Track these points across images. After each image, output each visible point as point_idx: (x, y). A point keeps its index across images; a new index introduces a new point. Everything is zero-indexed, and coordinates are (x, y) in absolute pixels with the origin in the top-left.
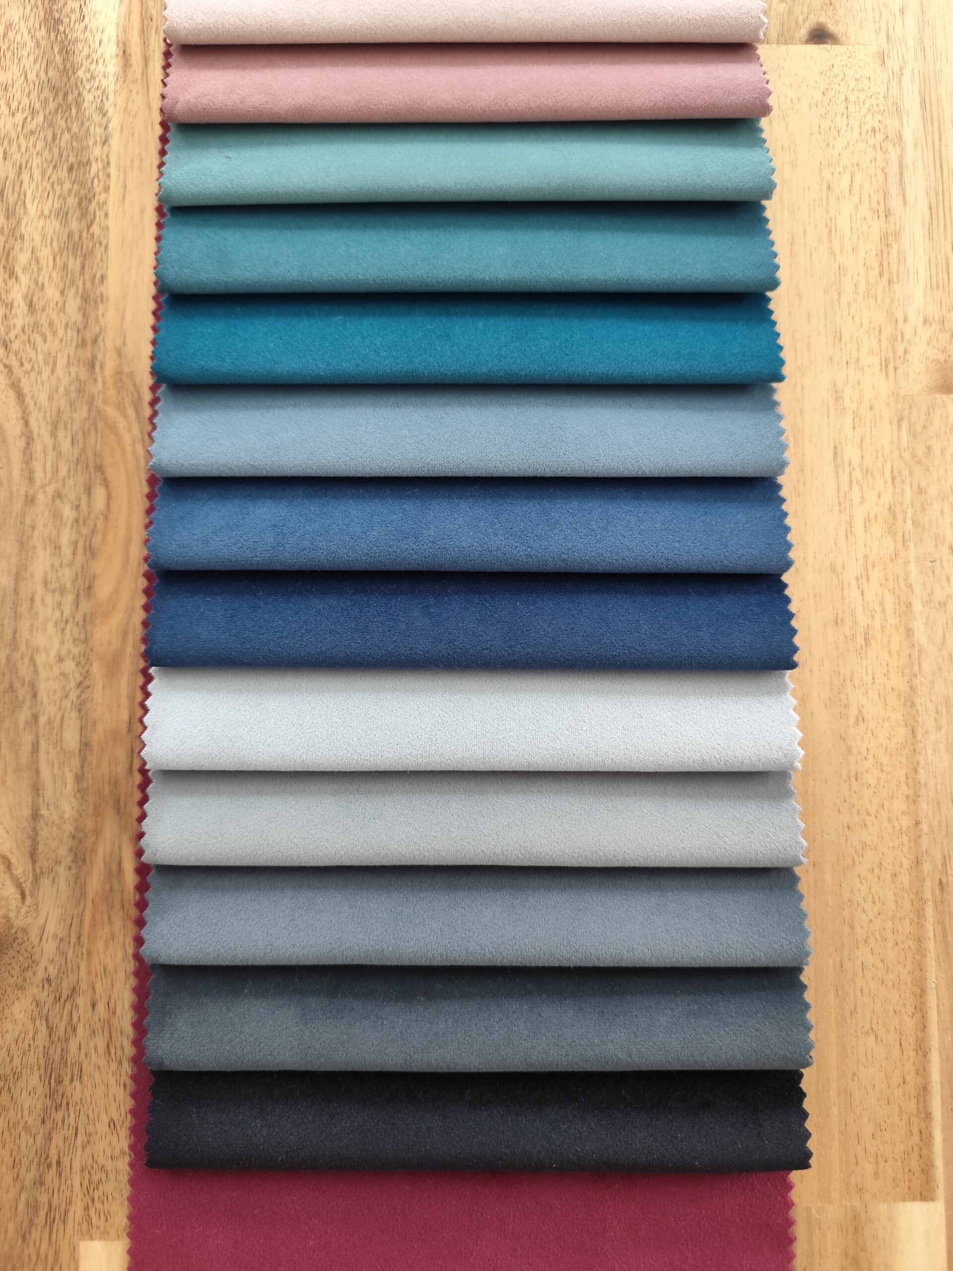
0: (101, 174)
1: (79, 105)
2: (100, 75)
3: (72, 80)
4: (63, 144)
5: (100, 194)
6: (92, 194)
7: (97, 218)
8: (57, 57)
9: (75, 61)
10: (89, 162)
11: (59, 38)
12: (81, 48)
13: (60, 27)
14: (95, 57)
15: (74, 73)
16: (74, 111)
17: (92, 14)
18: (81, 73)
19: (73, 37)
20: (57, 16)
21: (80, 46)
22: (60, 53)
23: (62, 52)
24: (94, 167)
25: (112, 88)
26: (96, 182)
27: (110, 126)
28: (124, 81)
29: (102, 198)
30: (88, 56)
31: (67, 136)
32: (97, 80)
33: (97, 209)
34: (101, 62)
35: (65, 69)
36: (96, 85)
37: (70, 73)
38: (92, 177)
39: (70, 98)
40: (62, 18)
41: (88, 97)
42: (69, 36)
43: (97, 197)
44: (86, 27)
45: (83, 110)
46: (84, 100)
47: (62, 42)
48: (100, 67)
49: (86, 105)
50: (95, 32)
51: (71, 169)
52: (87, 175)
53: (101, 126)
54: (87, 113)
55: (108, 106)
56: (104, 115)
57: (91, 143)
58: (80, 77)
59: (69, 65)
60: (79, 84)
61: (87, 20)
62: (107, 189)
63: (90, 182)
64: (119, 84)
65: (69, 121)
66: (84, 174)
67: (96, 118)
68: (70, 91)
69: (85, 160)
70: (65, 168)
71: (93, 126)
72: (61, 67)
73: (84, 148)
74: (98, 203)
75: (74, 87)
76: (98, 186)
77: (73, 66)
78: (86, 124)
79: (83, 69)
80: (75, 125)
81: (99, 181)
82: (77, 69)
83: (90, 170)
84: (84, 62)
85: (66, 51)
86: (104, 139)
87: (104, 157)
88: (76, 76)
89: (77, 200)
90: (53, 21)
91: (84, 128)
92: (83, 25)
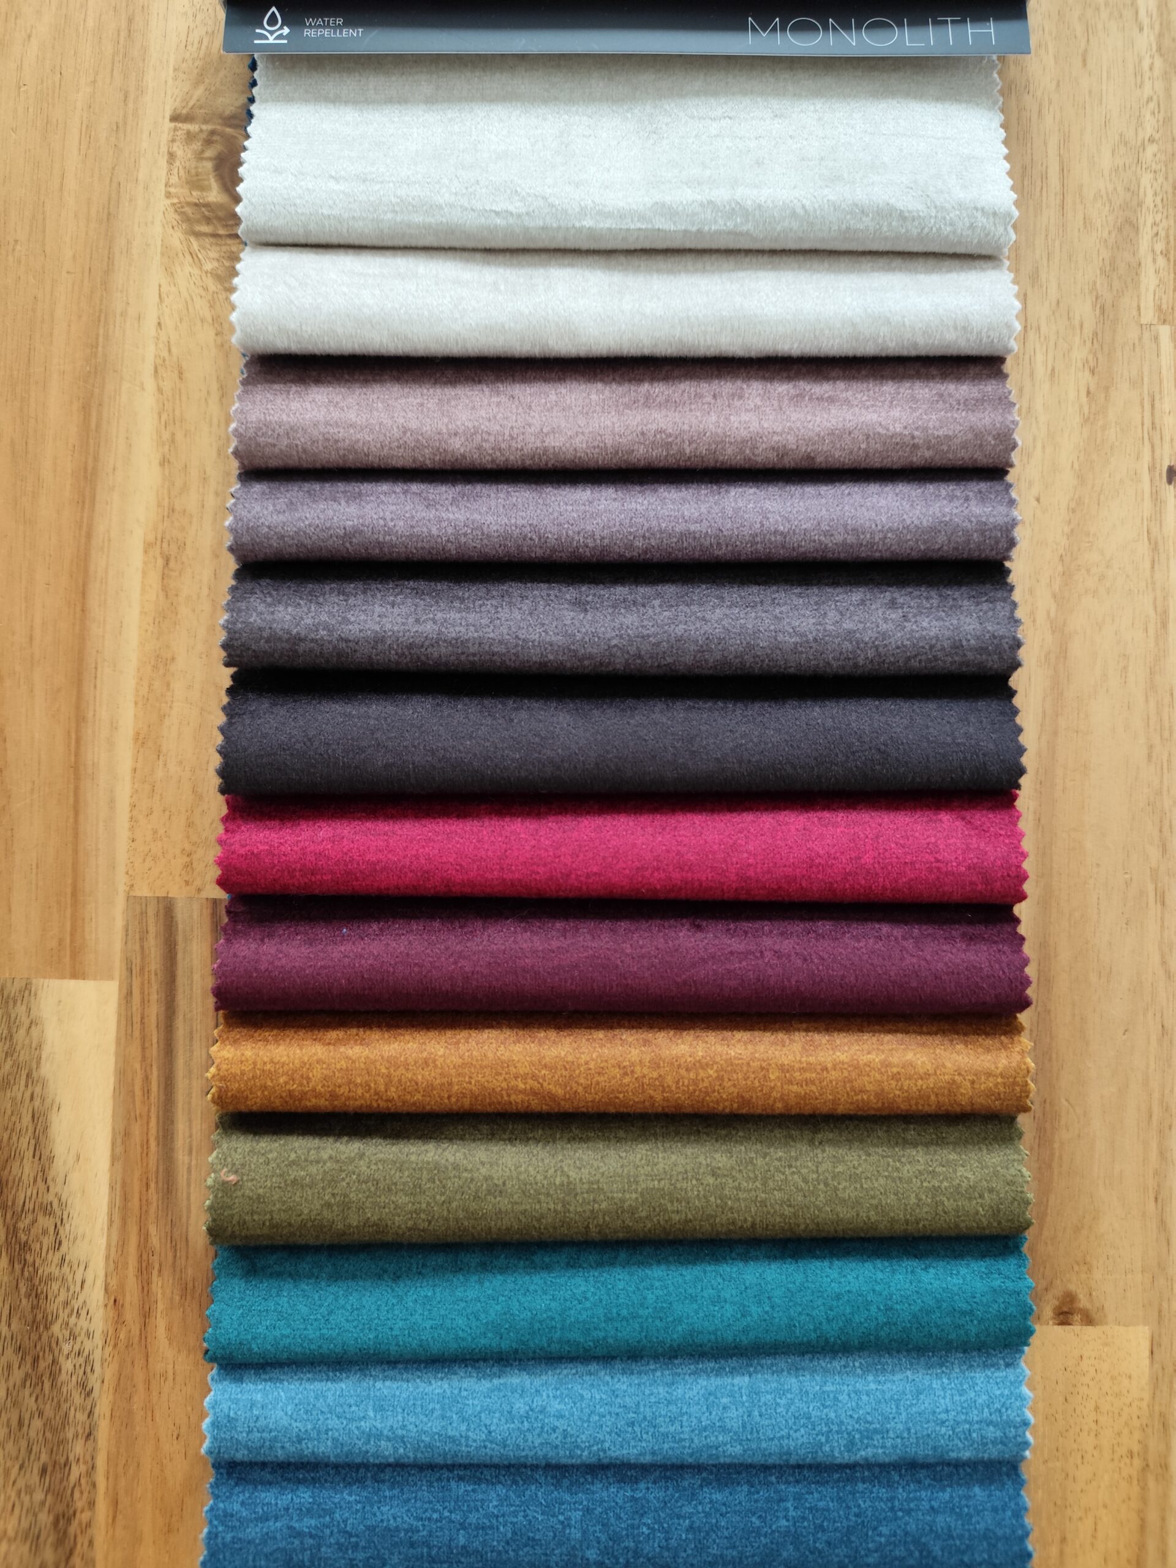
0: (83, 1481)
1: (54, 1375)
2: (83, 1334)
3: (45, 1337)
4: (32, 1434)
5: (82, 1511)
6: (71, 1512)
7: (79, 1546)
8: (24, 1301)
9: (49, 1311)
10: (67, 1463)
11: (26, 1274)
12: (56, 1291)
13: (28, 1257)
14: (76, 1304)
15: (47, 1328)
16: (47, 1385)
17: (72, 1239)
18: (56, 1328)
19: (46, 1273)
20: (23, 1238)
21: (55, 1287)
22: (28, 1296)
23: (30, 1295)
24: (76, 1471)
25: (97, 1355)
26: (77, 1495)
27: (97, 1411)
28: (115, 1345)
29: (84, 1517)
30: (66, 1303)
31: (37, 1423)
32: (79, 1340)
33: (78, 1532)
34: (83, 1313)
35: (34, 1321)
36: (76, 1348)
37: (42, 1327)
38: (71, 1485)
39: (42, 1364)
40: (30, 1242)
41: (67, 1365)
42: (40, 1272)
43: (78, 1515)
44: (63, 1259)
45: (59, 1384)
46: (60, 1370)
47: (31, 1279)
48: (83, 1323)
49: (63, 1377)
50: (75, 1267)
51: (43, 1471)
52: (65, 1482)
53: (84, 1409)
54: (64, 1390)
55: (94, 1381)
56: (89, 1394)
57: (70, 1435)
58: (56, 1335)
59: (39, 1317)
60: (54, 1345)
61: (64, 1248)
62: (92, 1504)
63: (69, 1492)
64: (108, 1349)
65: (40, 1400)
66: (62, 1481)
67: (77, 1399)
68: (41, 1354)
69: (62, 1461)
70: (36, 1471)
71: (72, 1409)
72: (30, 1318)
73: (62, 1442)
74: (80, 1524)
75: (47, 1349)
76: (81, 1498)
77: (45, 1317)
78: (64, 1407)
79: (60, 1321)
80: (48, 1406)
81: (82, 1493)
82: (51, 1323)
83: (69, 1474)
84: (61, 1311)
85: (37, 1295)
86: (87, 1431)
87: (88, 1458)
88: (50, 1333)
89: (51, 1518)
90: (17, 1246)
91: (62, 1413)
92: (58, 1256)
